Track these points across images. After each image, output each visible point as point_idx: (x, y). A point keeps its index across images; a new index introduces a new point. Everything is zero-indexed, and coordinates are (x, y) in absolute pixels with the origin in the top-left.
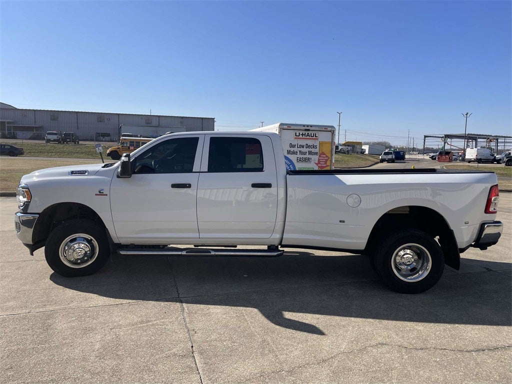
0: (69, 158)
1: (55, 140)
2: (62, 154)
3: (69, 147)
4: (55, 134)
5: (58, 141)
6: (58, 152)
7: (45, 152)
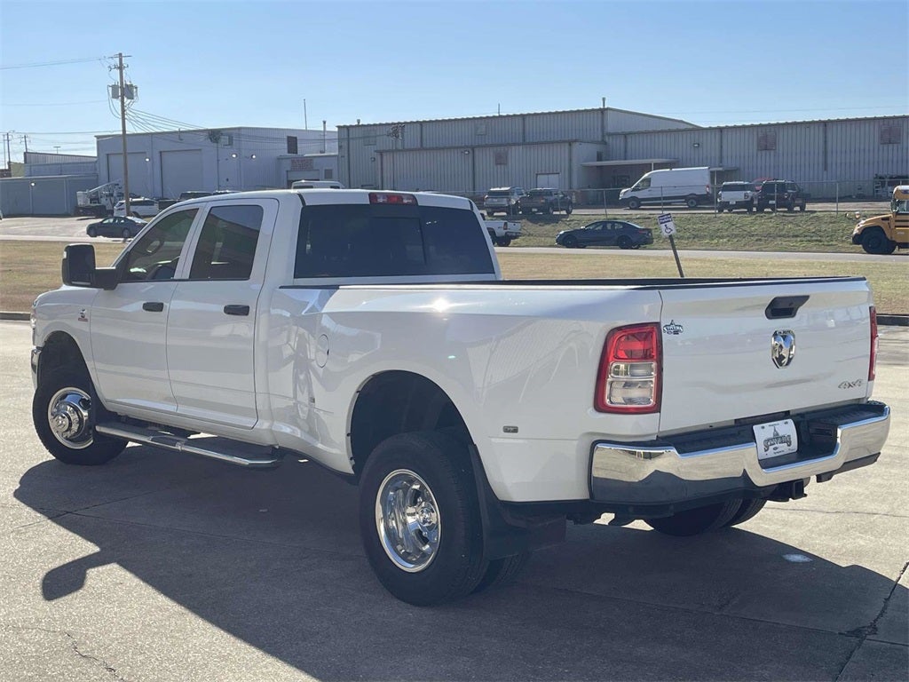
0: (757, 250)
1: (739, 205)
2: (743, 241)
3: (767, 222)
4: (742, 188)
5: (747, 205)
6: (736, 236)
7: (704, 237)
